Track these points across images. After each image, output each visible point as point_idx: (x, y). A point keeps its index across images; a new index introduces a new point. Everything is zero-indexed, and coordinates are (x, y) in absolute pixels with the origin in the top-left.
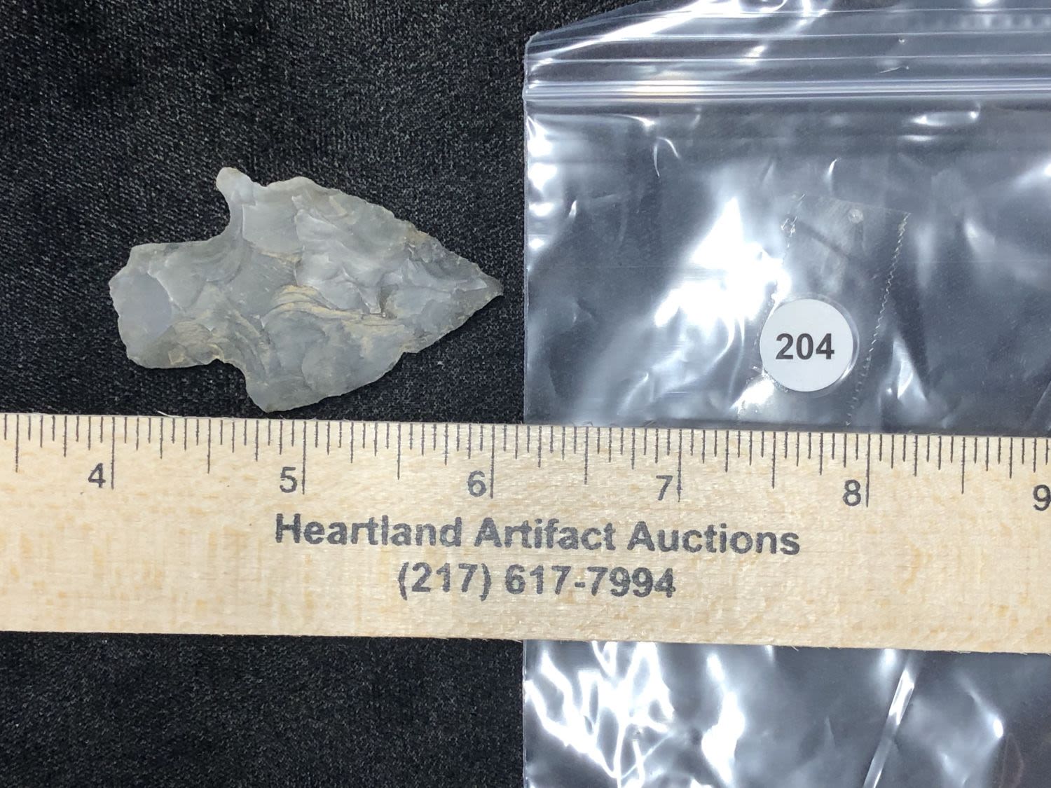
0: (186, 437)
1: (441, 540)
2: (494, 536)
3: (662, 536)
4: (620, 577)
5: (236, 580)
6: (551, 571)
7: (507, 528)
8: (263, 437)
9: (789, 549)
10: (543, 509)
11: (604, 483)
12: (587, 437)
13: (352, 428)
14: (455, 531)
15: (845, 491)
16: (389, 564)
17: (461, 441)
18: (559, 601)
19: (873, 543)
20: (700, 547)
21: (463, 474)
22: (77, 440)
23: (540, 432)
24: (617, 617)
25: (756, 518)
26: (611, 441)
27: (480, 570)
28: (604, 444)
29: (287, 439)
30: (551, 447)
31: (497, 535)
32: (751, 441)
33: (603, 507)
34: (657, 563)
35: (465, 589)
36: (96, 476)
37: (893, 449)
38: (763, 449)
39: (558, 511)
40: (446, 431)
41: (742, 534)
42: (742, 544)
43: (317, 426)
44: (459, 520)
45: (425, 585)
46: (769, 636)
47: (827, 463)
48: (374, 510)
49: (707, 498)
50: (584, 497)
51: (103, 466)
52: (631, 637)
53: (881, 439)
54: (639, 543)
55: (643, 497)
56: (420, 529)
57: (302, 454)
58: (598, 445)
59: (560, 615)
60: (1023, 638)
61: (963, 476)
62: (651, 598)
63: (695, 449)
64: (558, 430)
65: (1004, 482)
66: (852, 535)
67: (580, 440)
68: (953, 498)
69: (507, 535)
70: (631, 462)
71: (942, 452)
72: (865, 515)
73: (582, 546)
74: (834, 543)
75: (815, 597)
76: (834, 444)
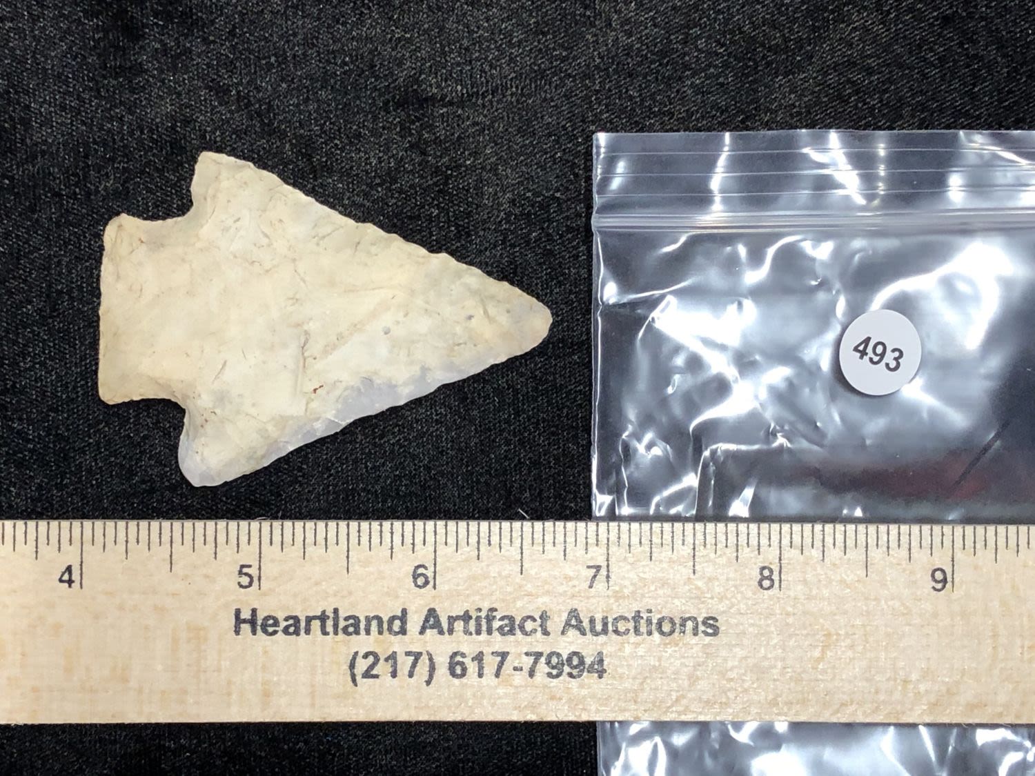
0: (149, 539)
1: (388, 630)
2: (437, 625)
3: (592, 621)
4: (554, 660)
5: (198, 671)
6: (491, 657)
7: (450, 617)
8: (221, 538)
10: (483, 600)
11: (539, 573)
12: (522, 531)
13: (304, 527)
14: (401, 620)
15: (759, 577)
16: (340, 653)
17: (405, 537)
18: (498, 685)
19: (787, 625)
20: (628, 630)
21: (408, 568)
22: (48, 544)
23: (479, 527)
24: (553, 698)
25: (679, 604)
26: (544, 535)
27: (425, 658)
28: (538, 536)
29: (244, 539)
30: (489, 541)
31: (441, 624)
32: (673, 532)
33: (537, 596)
34: (588, 646)
35: (411, 675)
36: (66, 577)
37: (802, 537)
38: (683, 540)
39: (497, 600)
40: (392, 529)
41: (667, 618)
42: (666, 628)
43: (271, 526)
44: (404, 611)
45: (374, 672)
46: (693, 712)
47: (743, 551)
48: (325, 604)
49: (633, 584)
50: (520, 587)
51: (73, 568)
52: (566, 716)
53: (791, 529)
54: (571, 628)
55: (575, 586)
56: (368, 620)
57: (258, 552)
58: (533, 538)
59: (499, 698)
60: (925, 710)
61: (867, 561)
62: (583, 680)
63: (621, 541)
64: (495, 525)
65: (904, 566)
66: (767, 618)
67: (516, 534)
68: (858, 581)
69: (449, 623)
70: (563, 553)
71: (847, 540)
72: (778, 598)
73: (520, 633)
74: (752, 625)
75: (735, 675)
76: (748, 534)
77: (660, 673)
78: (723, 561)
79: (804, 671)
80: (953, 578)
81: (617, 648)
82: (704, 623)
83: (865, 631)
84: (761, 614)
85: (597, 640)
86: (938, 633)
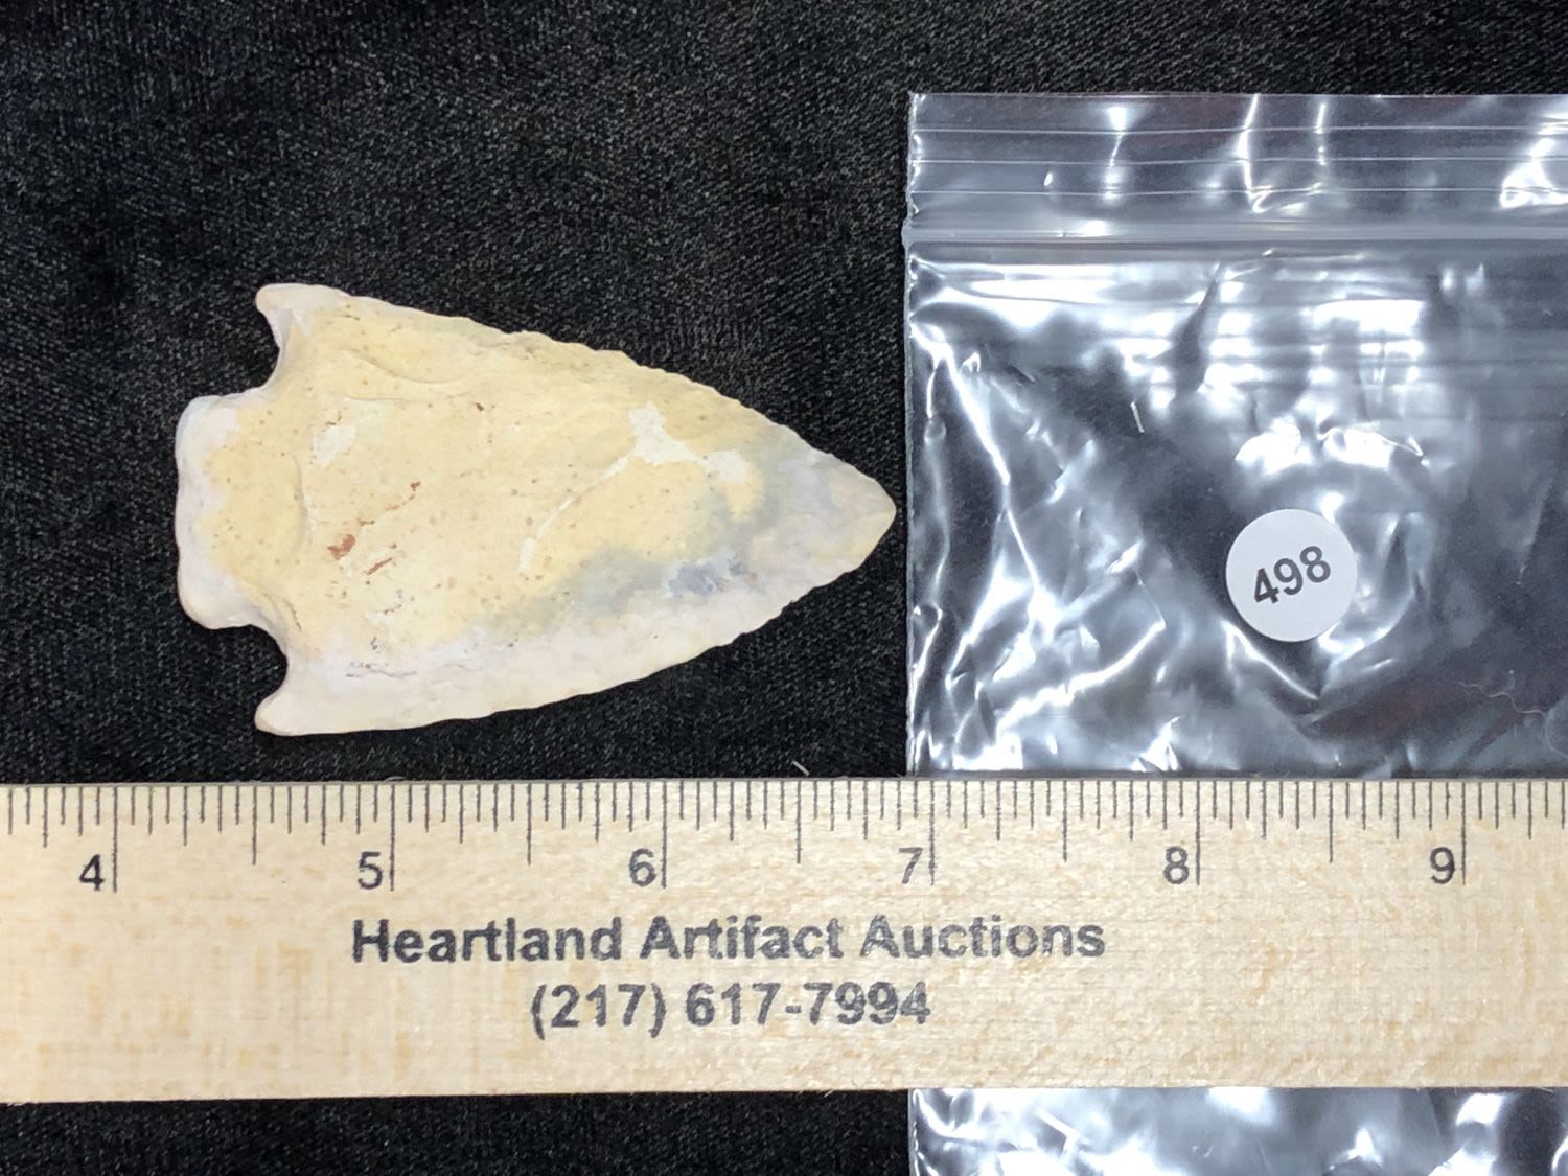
0: (220, 813)
2: (668, 943)
3: (908, 934)
4: (850, 996)
6: (751, 991)
8: (333, 811)
10: (738, 902)
12: (799, 796)
14: (612, 936)
15: (1166, 864)
20: (963, 949)
22: (63, 822)
25: (1042, 906)
26: (833, 801)
27: (650, 994)
28: (824, 804)
29: (367, 810)
30: (749, 811)
32: (1032, 795)
33: (823, 897)
35: (628, 1020)
39: (760, 904)
40: (597, 793)
42: (1023, 944)
43: (410, 791)
44: (617, 922)
45: (571, 1017)
46: (1065, 1074)
49: (972, 877)
52: (867, 1083)
53: (1215, 788)
54: (875, 946)
55: (880, 880)
57: (390, 832)
58: (816, 806)
59: (766, 1055)
60: (1422, 1068)
61: (1331, 837)
62: (895, 1026)
63: (952, 809)
64: (758, 786)
65: (1388, 845)
66: (1176, 926)
67: (790, 800)
68: (1318, 869)
69: (687, 941)
70: (862, 829)
71: (1301, 806)
72: (1195, 896)
73: (796, 954)
74: (1153, 939)
75: (1129, 1017)
76: (1148, 797)
77: (1016, 1014)
78: (1107, 839)
79: (1236, 1009)
80: (1464, 863)
81: (946, 976)
82: (1081, 936)
83: (1330, 947)
84: (1167, 921)
85: (916, 964)
86: (1442, 950)
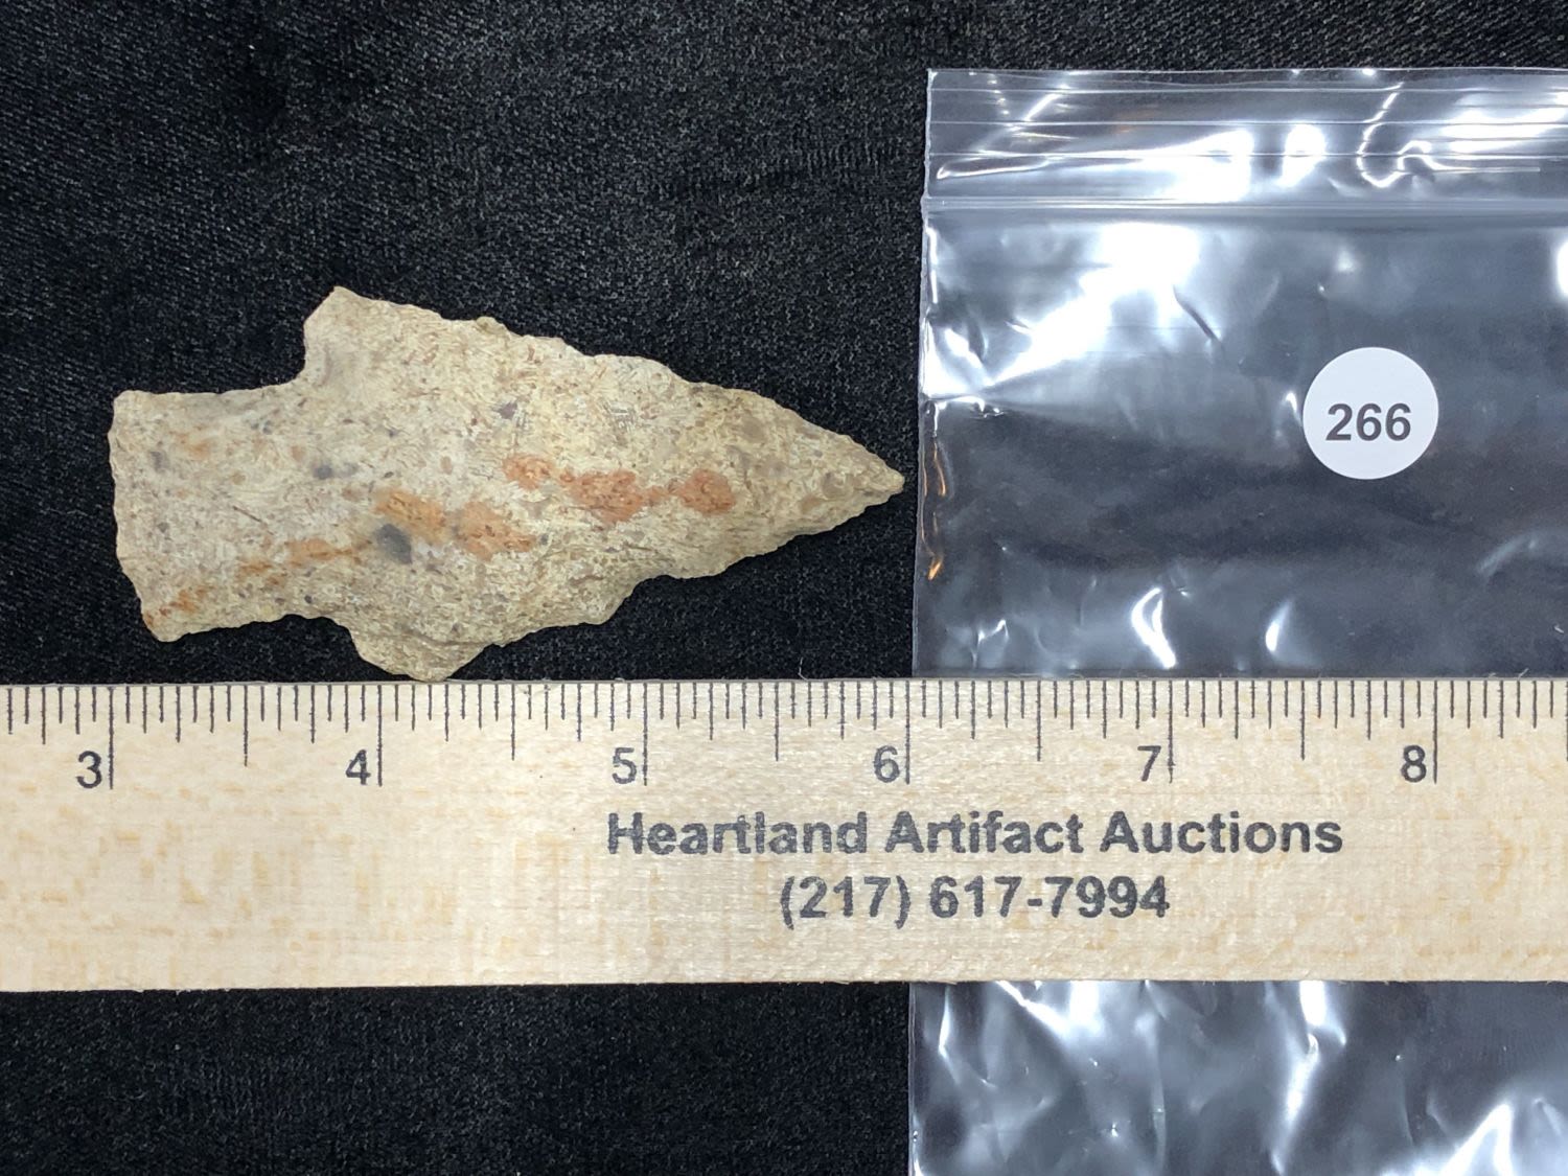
1: (838, 844)
5: (556, 908)
7: (931, 826)
9: (1328, 844)
11: (1066, 758)
13: (711, 692)
16: (768, 879)
17: (862, 704)
18: (1005, 929)
19: (1446, 834)
21: (868, 752)
23: (973, 690)
24: (1089, 947)
31: (917, 834)
34: (1143, 869)
36: (357, 768)
37: (1469, 700)
38: (1286, 705)
41: (1263, 825)
47: (1378, 722)
48: (744, 806)
50: (1038, 779)
51: (367, 754)
56: (809, 830)
